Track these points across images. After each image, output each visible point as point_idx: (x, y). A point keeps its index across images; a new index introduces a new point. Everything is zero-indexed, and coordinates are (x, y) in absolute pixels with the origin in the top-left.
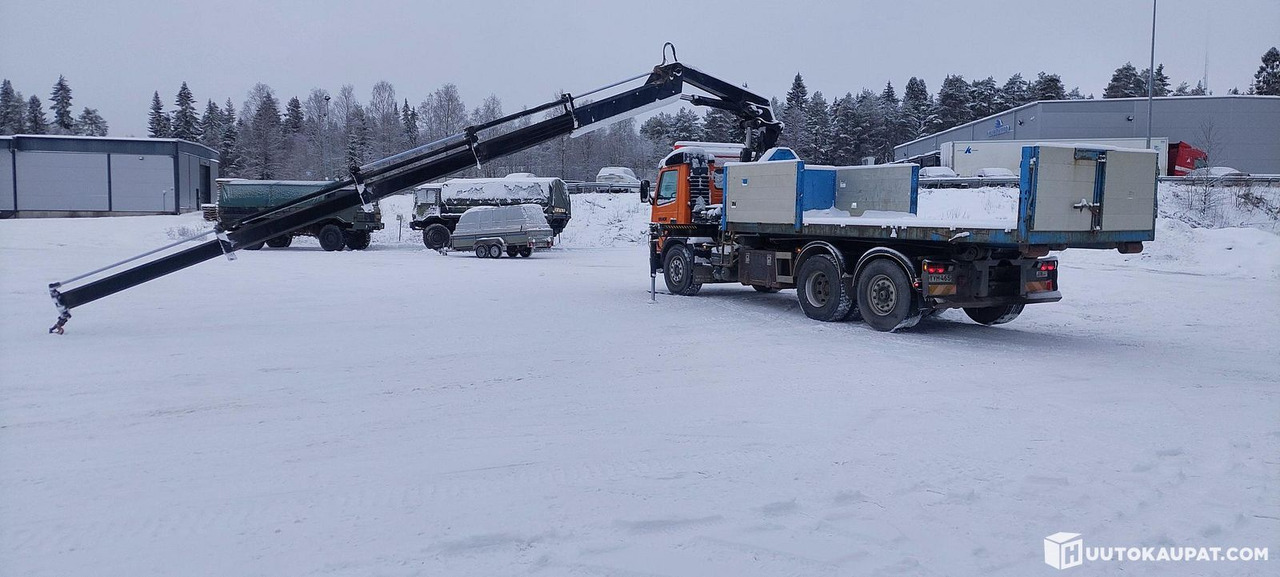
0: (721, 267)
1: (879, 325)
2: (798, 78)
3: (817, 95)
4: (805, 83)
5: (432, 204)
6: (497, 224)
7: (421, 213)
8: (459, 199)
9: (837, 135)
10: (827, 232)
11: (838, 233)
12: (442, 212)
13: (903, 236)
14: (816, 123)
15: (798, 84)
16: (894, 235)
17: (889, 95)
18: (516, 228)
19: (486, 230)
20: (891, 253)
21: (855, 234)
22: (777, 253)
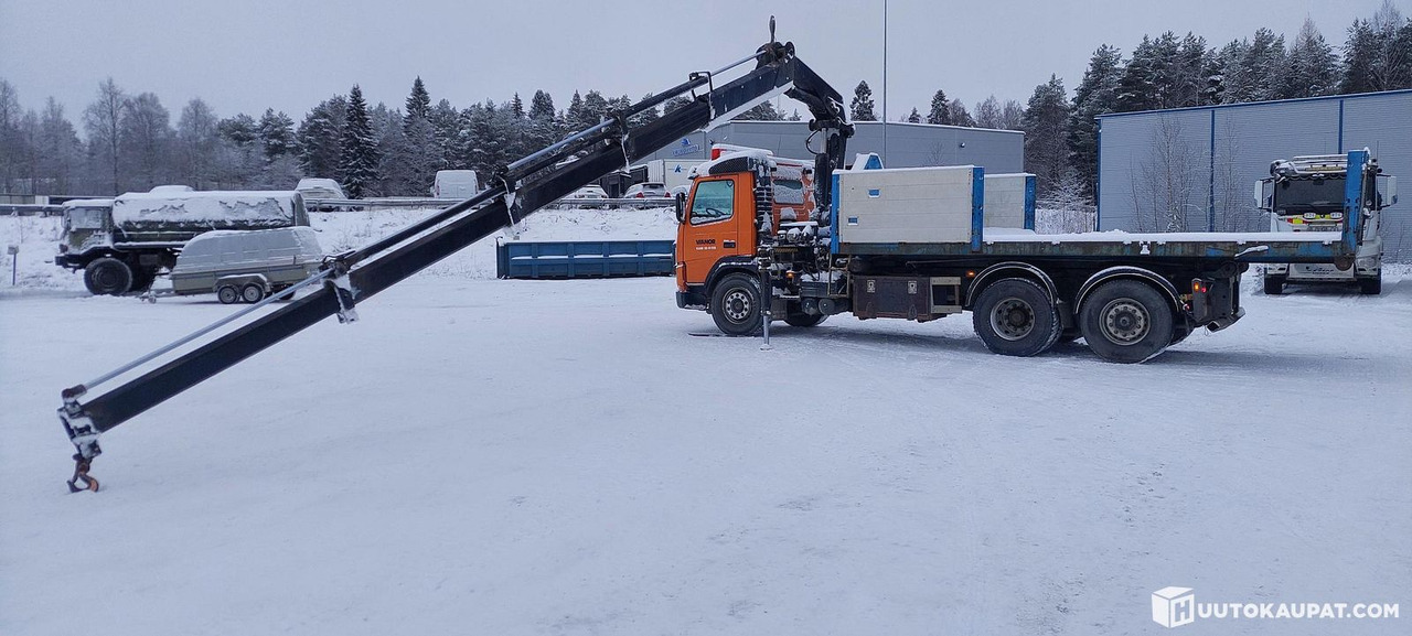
0: (818, 299)
1: (1120, 355)
2: (418, 83)
3: (444, 103)
4: (426, 88)
5: (97, 230)
6: (252, 256)
7: (78, 244)
8: (144, 222)
9: (470, 149)
10: (1028, 251)
11: (1047, 251)
12: (115, 241)
13: (1160, 253)
14: (444, 135)
15: (419, 89)
16: (1145, 251)
17: (517, 107)
18: (287, 259)
19: (234, 264)
20: (1142, 273)
21: (1078, 252)
22: (933, 279)
